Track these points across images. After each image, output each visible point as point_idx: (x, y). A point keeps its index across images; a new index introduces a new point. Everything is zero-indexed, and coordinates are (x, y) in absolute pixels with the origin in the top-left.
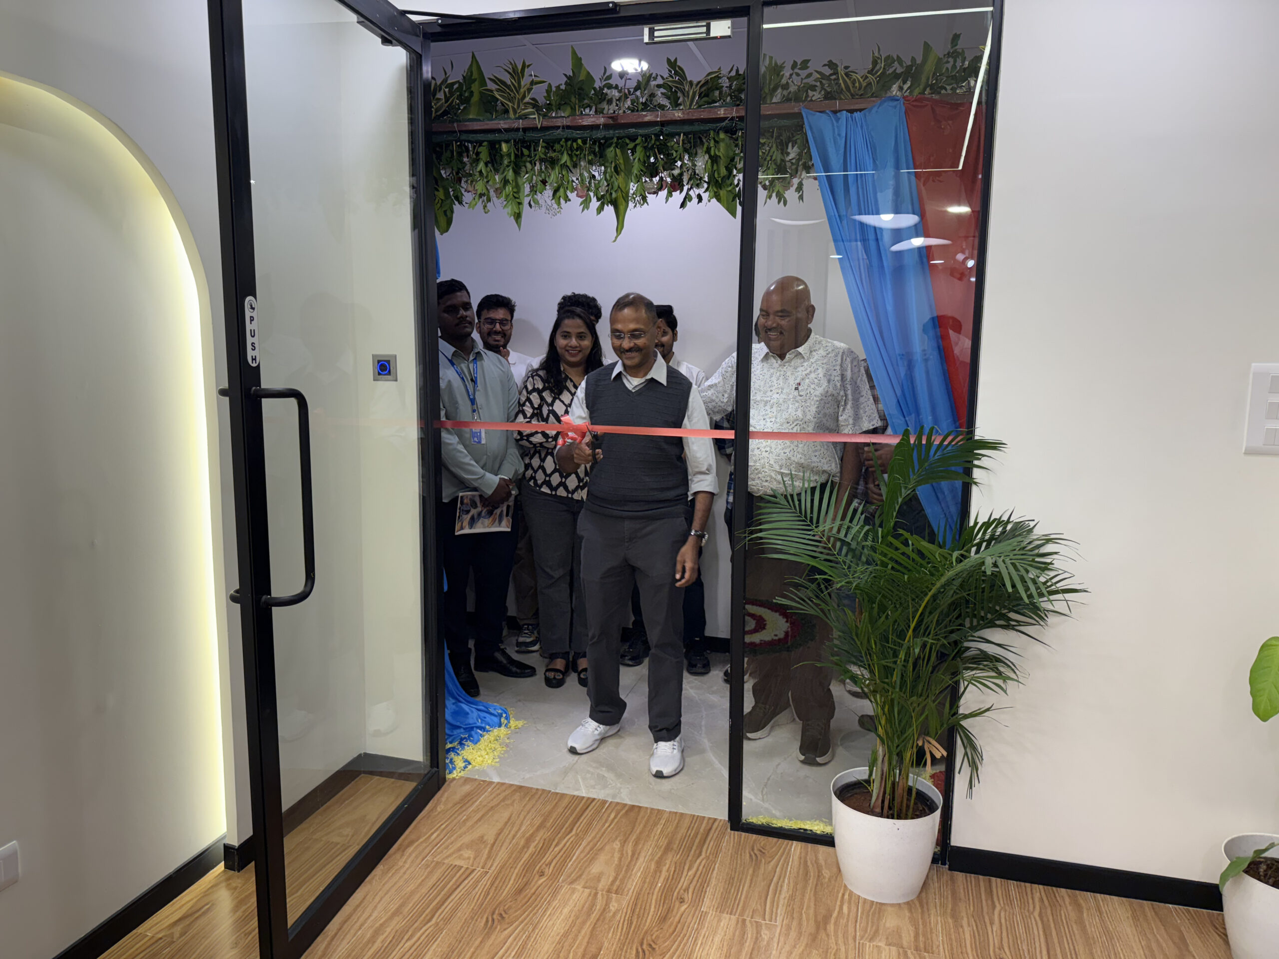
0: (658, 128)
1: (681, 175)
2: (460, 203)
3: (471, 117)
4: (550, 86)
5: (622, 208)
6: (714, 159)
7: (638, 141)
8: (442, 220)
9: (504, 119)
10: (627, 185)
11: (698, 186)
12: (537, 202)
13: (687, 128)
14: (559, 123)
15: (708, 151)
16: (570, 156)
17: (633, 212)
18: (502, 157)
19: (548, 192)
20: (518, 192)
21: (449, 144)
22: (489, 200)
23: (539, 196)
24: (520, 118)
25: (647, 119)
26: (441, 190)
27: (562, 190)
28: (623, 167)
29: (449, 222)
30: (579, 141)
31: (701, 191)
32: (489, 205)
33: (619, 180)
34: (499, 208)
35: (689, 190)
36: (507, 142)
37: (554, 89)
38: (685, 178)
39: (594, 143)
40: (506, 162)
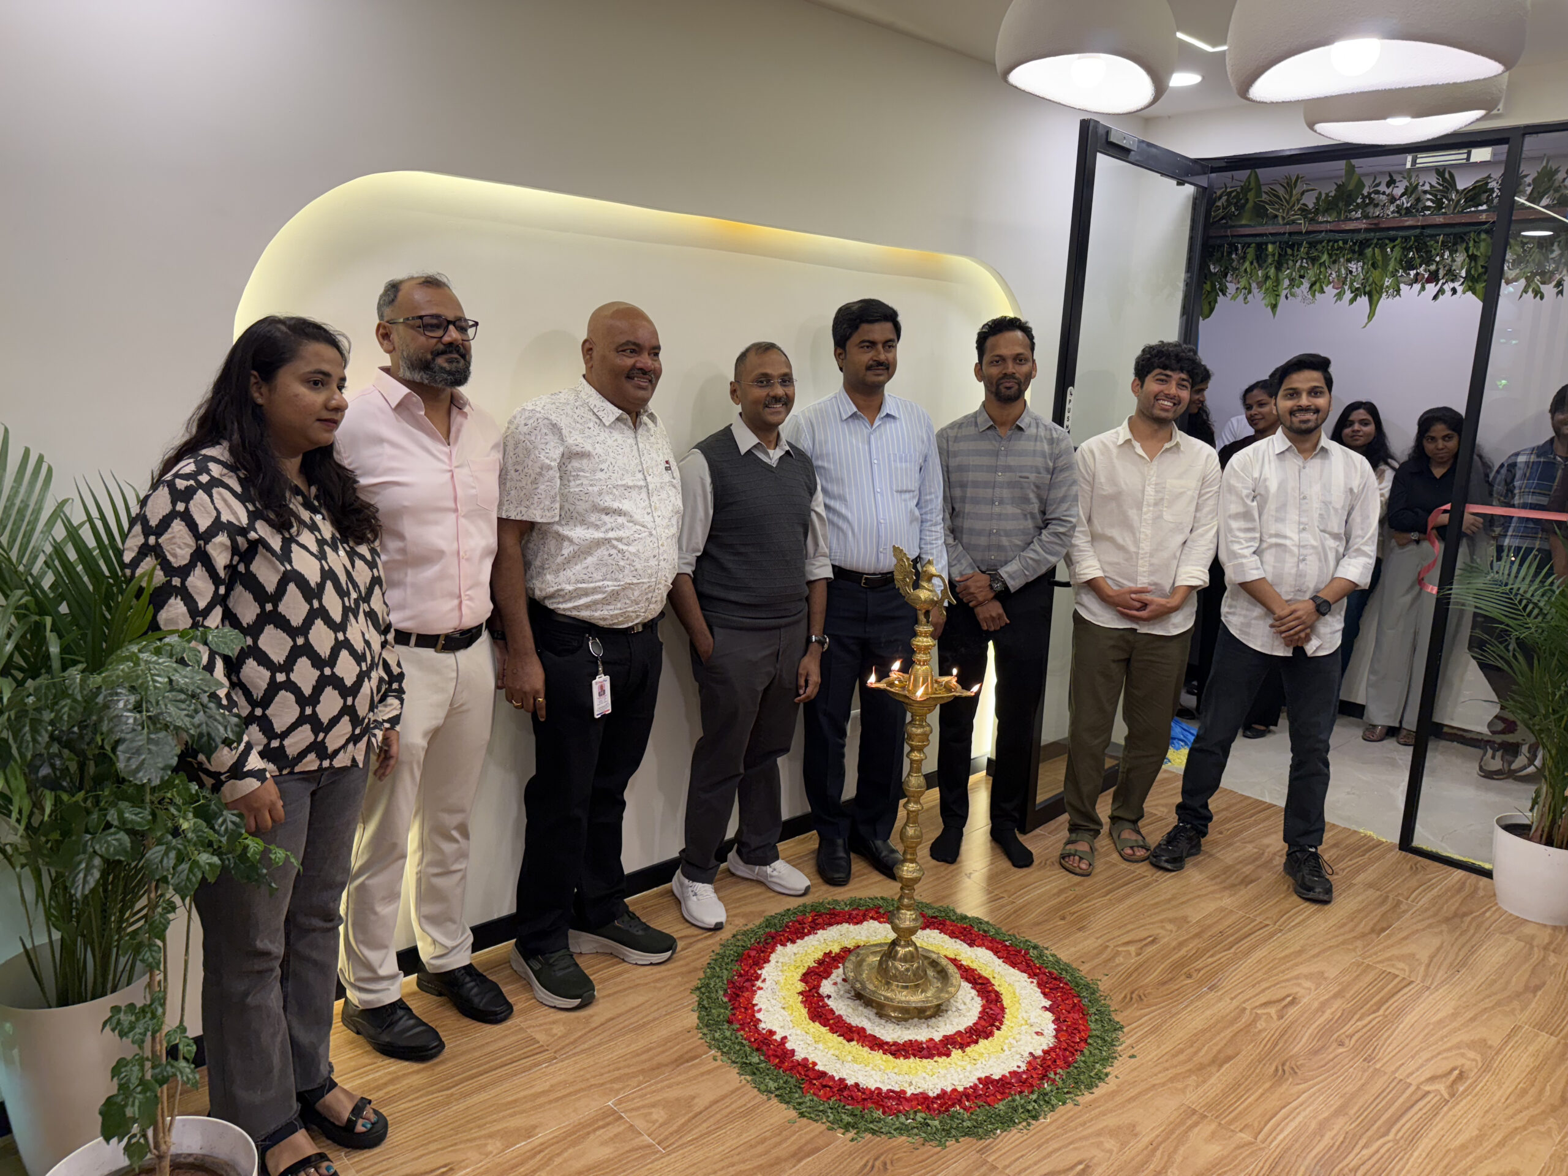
0: (1418, 231)
1: (1437, 271)
2: (1224, 294)
3: (1243, 222)
4: (1320, 194)
5: (1375, 298)
6: (1472, 258)
7: (1397, 242)
8: (1206, 308)
9: (1273, 224)
10: (1382, 280)
11: (1453, 281)
12: (1293, 295)
13: (1448, 230)
14: (1323, 227)
15: (1467, 249)
16: (1330, 256)
17: (1385, 303)
18: (1267, 256)
19: (1306, 284)
20: (1277, 286)
21: (1221, 246)
22: (1250, 292)
23: (1295, 290)
24: (1288, 224)
25: (1407, 224)
26: (1208, 283)
27: (1318, 285)
28: (1380, 263)
29: (1212, 310)
30: (1341, 243)
31: (1456, 285)
32: (1250, 297)
33: (1376, 273)
34: (1258, 297)
35: (1443, 284)
36: (1274, 243)
37: (1323, 196)
38: (1441, 273)
39: (1355, 244)
40: (1270, 260)
